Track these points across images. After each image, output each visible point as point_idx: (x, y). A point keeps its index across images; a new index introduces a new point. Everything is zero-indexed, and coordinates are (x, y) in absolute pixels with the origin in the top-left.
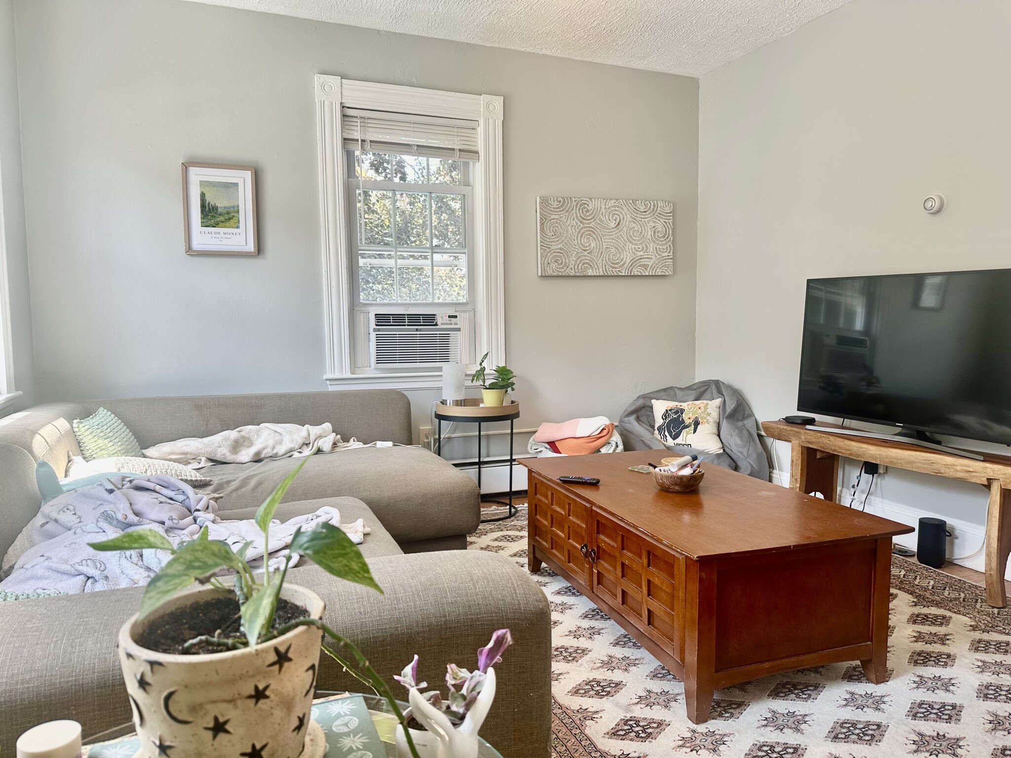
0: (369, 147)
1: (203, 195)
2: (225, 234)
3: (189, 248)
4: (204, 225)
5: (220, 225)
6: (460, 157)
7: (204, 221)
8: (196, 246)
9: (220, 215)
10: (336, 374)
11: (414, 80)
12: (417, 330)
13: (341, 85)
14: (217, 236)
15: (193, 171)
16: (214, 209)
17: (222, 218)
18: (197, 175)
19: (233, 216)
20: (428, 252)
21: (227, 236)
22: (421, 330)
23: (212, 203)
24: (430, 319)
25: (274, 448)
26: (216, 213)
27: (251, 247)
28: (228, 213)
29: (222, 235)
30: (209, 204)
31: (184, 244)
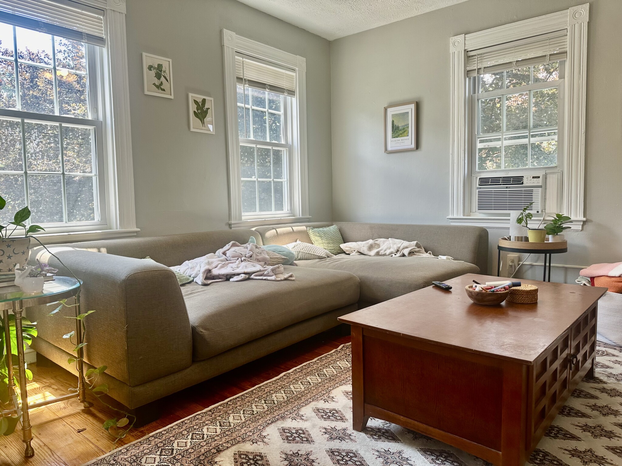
0: (483, 72)
1: (393, 122)
2: (402, 140)
3: (386, 149)
4: (393, 137)
5: (400, 136)
6: (550, 60)
7: (393, 135)
8: (389, 148)
9: (400, 130)
10: (454, 216)
11: (515, 17)
12: (507, 188)
13: (465, 39)
14: (399, 142)
15: (389, 110)
16: (398, 127)
17: (401, 132)
18: (391, 111)
19: (406, 130)
20: (527, 133)
21: (403, 141)
22: (509, 188)
23: (397, 125)
24: (519, 180)
25: (385, 250)
26: (398, 130)
27: (413, 146)
28: (404, 129)
29: (401, 141)
30: (395, 126)
31: (384, 148)
